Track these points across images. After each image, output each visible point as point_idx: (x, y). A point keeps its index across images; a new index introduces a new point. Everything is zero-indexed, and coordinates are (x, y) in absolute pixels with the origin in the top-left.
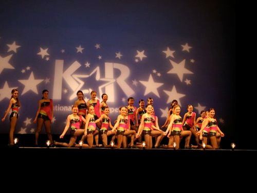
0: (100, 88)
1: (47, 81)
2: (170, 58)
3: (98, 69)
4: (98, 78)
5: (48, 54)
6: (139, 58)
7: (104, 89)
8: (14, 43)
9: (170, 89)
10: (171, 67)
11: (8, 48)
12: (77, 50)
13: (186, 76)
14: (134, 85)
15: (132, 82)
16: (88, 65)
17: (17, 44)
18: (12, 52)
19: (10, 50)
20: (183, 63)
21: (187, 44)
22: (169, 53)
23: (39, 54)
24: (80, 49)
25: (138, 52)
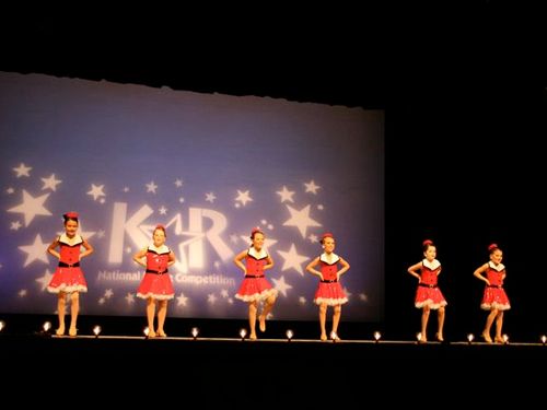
0: (181, 246)
1: (101, 234)
2: (287, 202)
3: (178, 217)
4: (178, 230)
5: (102, 194)
6: (240, 202)
7: (187, 249)
8: (53, 176)
9: (287, 249)
10: (288, 216)
11: (43, 184)
12: (147, 188)
13: (311, 230)
14: (233, 243)
15: (229, 238)
16: (163, 211)
17: (56, 178)
18: (49, 190)
19: (45, 187)
20: (307, 209)
21: (312, 183)
22: (286, 195)
23: (90, 193)
24: (152, 187)
25: (239, 192)
